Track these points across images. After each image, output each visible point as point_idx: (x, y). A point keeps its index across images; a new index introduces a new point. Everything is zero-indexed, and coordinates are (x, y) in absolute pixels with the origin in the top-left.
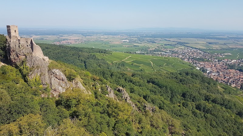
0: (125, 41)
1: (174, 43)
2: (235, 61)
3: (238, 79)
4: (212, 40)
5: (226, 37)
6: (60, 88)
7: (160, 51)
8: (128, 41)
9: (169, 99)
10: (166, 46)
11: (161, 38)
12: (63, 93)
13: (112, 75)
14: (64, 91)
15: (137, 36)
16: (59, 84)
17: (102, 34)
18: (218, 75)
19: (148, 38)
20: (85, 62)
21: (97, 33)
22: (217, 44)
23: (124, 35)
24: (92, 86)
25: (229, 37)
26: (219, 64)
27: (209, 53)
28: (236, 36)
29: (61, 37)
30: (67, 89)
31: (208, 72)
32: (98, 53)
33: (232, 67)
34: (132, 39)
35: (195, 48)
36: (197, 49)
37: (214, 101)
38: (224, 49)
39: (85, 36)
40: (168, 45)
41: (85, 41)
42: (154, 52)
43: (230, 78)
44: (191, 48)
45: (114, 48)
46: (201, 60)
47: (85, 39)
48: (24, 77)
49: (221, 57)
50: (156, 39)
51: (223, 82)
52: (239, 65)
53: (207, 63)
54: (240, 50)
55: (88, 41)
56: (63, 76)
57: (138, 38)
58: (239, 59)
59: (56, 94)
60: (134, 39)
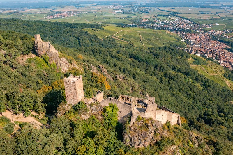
0: (119, 11)
1: (167, 13)
2: (220, 31)
3: (216, 50)
4: (205, 9)
5: (220, 5)
6: (66, 68)
7: (153, 23)
8: (121, 11)
9: (144, 70)
10: (159, 17)
11: (155, 7)
12: (67, 70)
13: (100, 53)
14: (68, 69)
15: (131, 6)
16: (65, 66)
17: (95, 4)
18: (200, 47)
19: (142, 8)
20: (78, 39)
21: (90, 3)
22: (209, 13)
23: (118, 5)
24: (82, 66)
25: (222, 5)
26: (204, 36)
27: (198, 24)
28: (230, 4)
29: (53, 10)
30: (69, 68)
31: (191, 43)
32: (90, 29)
33: (214, 38)
34: (126, 9)
35: (187, 19)
36: (188, 19)
37: (179, 71)
38: (214, 19)
39: (78, 7)
40: (161, 15)
41: (78, 13)
42: (147, 24)
43: (210, 49)
44: (183, 18)
45: (106, 21)
46: (189, 31)
47: (78, 11)
48: (47, 63)
49: (209, 27)
50: (150, 8)
51: (203, 53)
52: (222, 36)
53: (193, 34)
54: (230, 19)
55: (80, 13)
56: (67, 62)
57: (132, 7)
58: (224, 30)
59: (64, 71)
60: (128, 9)
